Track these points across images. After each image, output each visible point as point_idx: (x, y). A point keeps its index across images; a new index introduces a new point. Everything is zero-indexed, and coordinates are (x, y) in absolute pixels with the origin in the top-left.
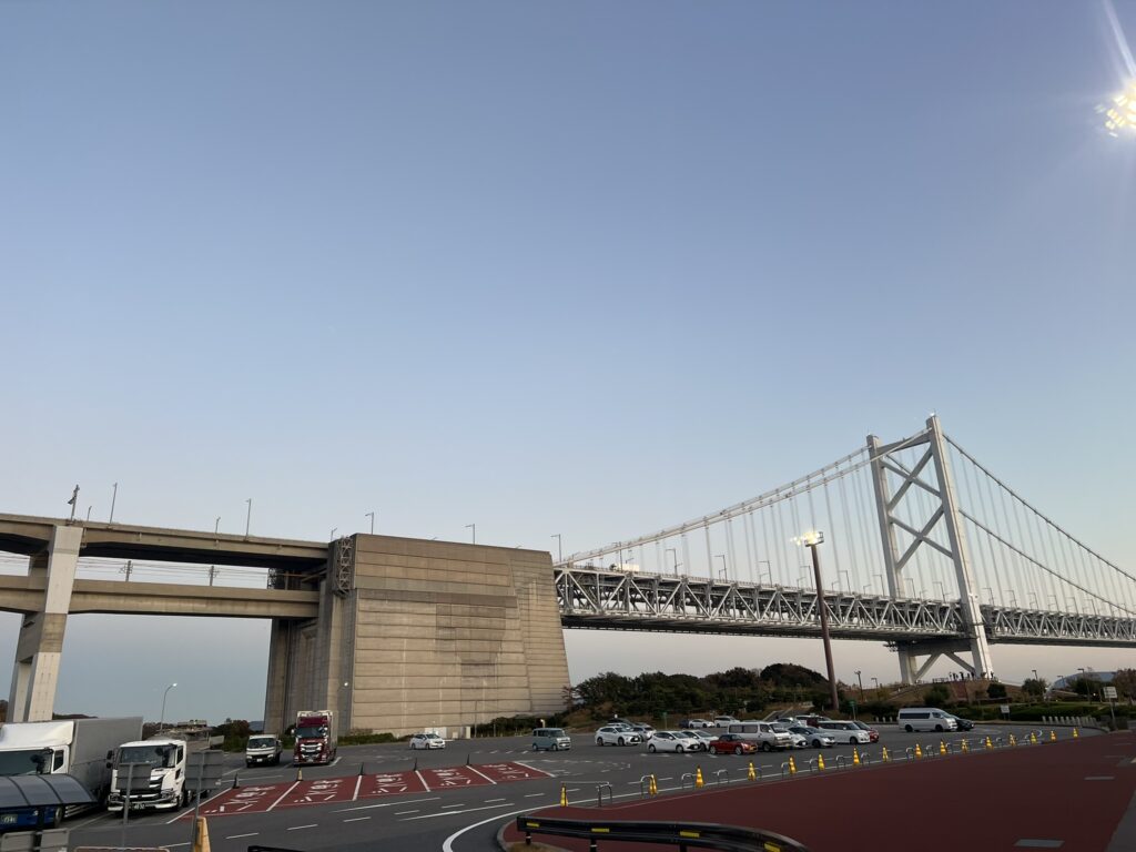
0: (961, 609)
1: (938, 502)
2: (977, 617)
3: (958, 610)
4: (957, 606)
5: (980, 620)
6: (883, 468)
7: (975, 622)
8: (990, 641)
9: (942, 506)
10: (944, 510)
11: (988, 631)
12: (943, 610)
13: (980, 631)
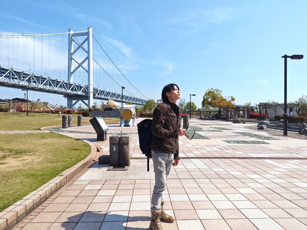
0: (88, 88)
1: (86, 55)
2: (91, 90)
3: (86, 88)
4: (86, 87)
5: (92, 91)
6: (72, 41)
7: (90, 92)
8: (94, 98)
9: (87, 57)
10: (88, 58)
11: (94, 95)
12: (81, 87)
13: (91, 95)
